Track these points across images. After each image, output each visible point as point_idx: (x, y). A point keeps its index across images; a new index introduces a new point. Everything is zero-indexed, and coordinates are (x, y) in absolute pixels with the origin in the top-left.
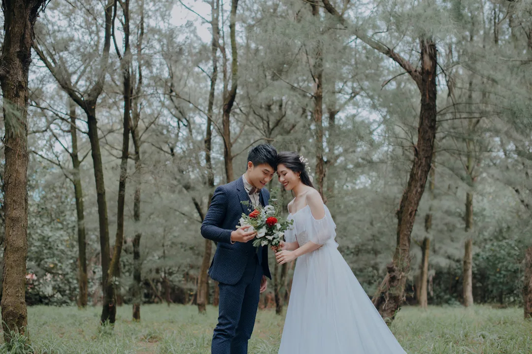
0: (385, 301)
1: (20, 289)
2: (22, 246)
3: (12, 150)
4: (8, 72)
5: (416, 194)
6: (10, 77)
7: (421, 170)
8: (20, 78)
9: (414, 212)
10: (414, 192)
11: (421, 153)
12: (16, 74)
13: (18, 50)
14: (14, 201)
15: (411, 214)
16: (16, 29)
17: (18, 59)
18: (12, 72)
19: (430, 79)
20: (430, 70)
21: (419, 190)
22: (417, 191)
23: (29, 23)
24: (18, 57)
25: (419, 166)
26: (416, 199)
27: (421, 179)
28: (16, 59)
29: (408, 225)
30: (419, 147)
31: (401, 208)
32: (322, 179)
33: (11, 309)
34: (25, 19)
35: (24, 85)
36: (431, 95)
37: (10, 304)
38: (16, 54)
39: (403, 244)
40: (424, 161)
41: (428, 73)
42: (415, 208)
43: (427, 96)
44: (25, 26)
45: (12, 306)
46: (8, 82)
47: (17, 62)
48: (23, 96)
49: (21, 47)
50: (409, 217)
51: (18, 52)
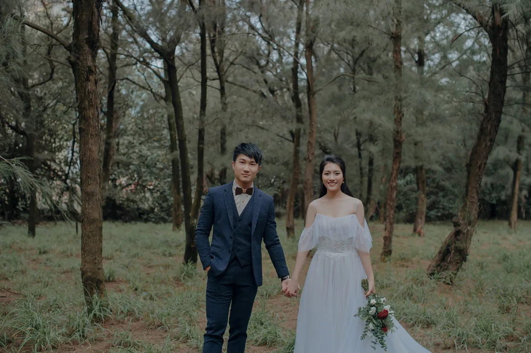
0: (450, 253)
1: (97, 256)
2: (97, 218)
3: (85, 130)
4: (78, 58)
5: (485, 148)
6: (80, 63)
7: (491, 124)
8: (90, 63)
9: (483, 166)
10: (483, 146)
11: (491, 108)
12: (86, 59)
13: (87, 36)
14: (89, 177)
15: (480, 167)
16: (84, 17)
17: (87, 46)
18: (81, 58)
19: (501, 35)
20: (501, 26)
21: (489, 144)
22: (486, 145)
23: (96, 10)
24: (87, 43)
25: (489, 121)
26: (485, 152)
27: (490, 133)
28: (85, 45)
29: (477, 179)
30: (489, 102)
31: (470, 161)
32: (401, 119)
33: (90, 274)
34: (92, 6)
35: (94, 69)
36: (502, 51)
37: (88, 270)
38: (85, 41)
39: (471, 197)
40: (493, 116)
41: (499, 28)
42: (484, 161)
43: (498, 52)
44: (93, 14)
45: (90, 272)
46: (79, 67)
47: (86, 48)
48: (93, 80)
49: (89, 34)
50: (477, 170)
51: (86, 38)
